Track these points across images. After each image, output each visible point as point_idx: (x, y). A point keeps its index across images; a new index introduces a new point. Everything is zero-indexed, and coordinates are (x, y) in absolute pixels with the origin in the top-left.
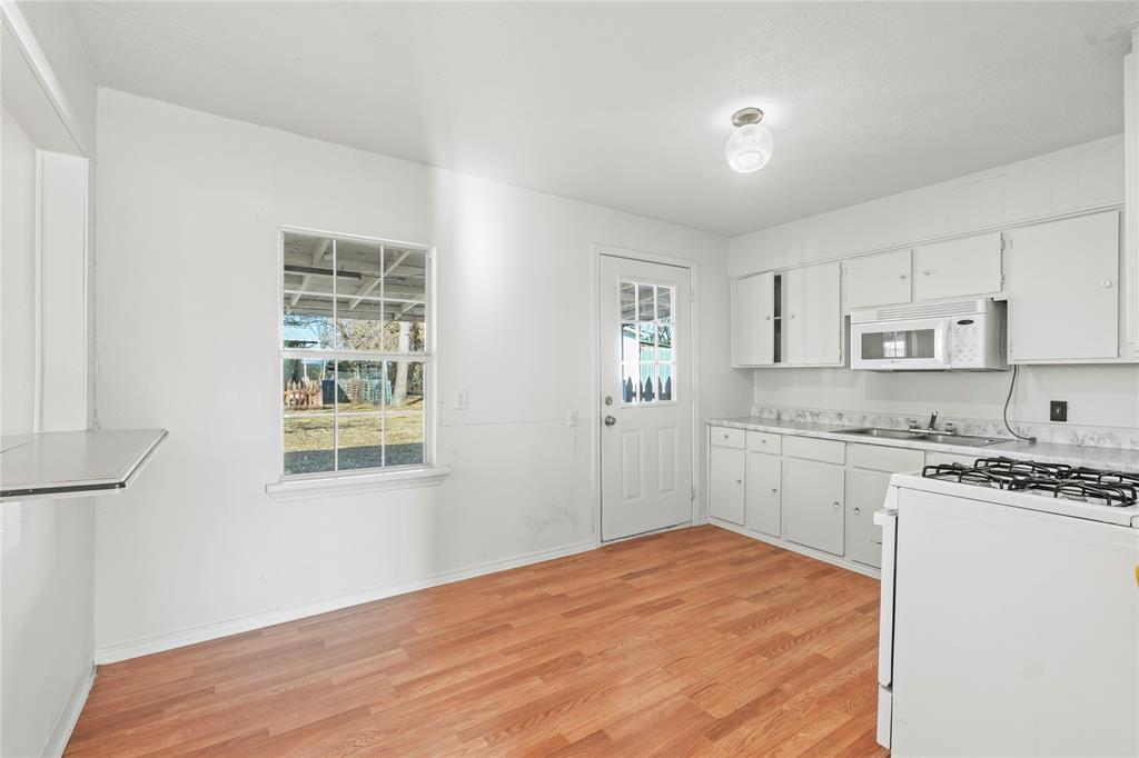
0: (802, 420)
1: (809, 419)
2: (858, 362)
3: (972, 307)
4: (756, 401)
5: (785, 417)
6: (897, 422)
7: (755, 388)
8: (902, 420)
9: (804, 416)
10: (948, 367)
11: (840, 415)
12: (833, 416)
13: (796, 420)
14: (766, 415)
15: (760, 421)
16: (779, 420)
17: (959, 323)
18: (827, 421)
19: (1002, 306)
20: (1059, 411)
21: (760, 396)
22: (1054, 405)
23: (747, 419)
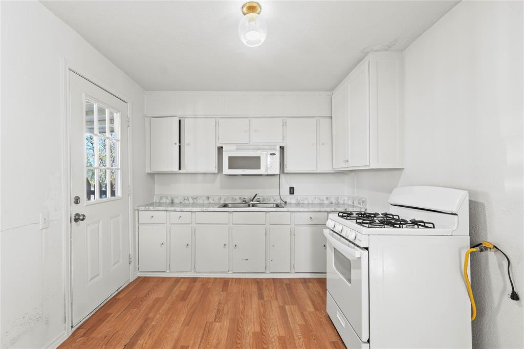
0: (187, 202)
1: (191, 201)
2: (226, 170)
3: (275, 148)
4: (156, 193)
5: (176, 201)
6: (236, 199)
7: (156, 186)
8: (237, 198)
9: (188, 199)
10: (266, 173)
11: (208, 198)
12: (205, 198)
13: (183, 202)
14: (164, 200)
15: (160, 204)
16: (172, 203)
17: (271, 154)
18: (201, 202)
19: (282, 148)
20: (292, 191)
21: (159, 190)
22: (291, 188)
23: (152, 204)
